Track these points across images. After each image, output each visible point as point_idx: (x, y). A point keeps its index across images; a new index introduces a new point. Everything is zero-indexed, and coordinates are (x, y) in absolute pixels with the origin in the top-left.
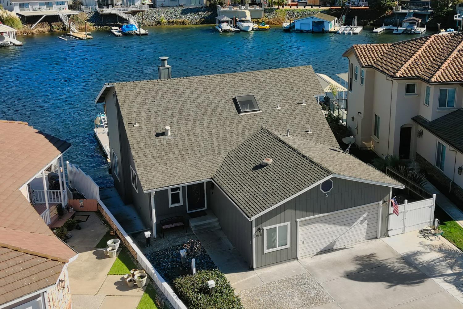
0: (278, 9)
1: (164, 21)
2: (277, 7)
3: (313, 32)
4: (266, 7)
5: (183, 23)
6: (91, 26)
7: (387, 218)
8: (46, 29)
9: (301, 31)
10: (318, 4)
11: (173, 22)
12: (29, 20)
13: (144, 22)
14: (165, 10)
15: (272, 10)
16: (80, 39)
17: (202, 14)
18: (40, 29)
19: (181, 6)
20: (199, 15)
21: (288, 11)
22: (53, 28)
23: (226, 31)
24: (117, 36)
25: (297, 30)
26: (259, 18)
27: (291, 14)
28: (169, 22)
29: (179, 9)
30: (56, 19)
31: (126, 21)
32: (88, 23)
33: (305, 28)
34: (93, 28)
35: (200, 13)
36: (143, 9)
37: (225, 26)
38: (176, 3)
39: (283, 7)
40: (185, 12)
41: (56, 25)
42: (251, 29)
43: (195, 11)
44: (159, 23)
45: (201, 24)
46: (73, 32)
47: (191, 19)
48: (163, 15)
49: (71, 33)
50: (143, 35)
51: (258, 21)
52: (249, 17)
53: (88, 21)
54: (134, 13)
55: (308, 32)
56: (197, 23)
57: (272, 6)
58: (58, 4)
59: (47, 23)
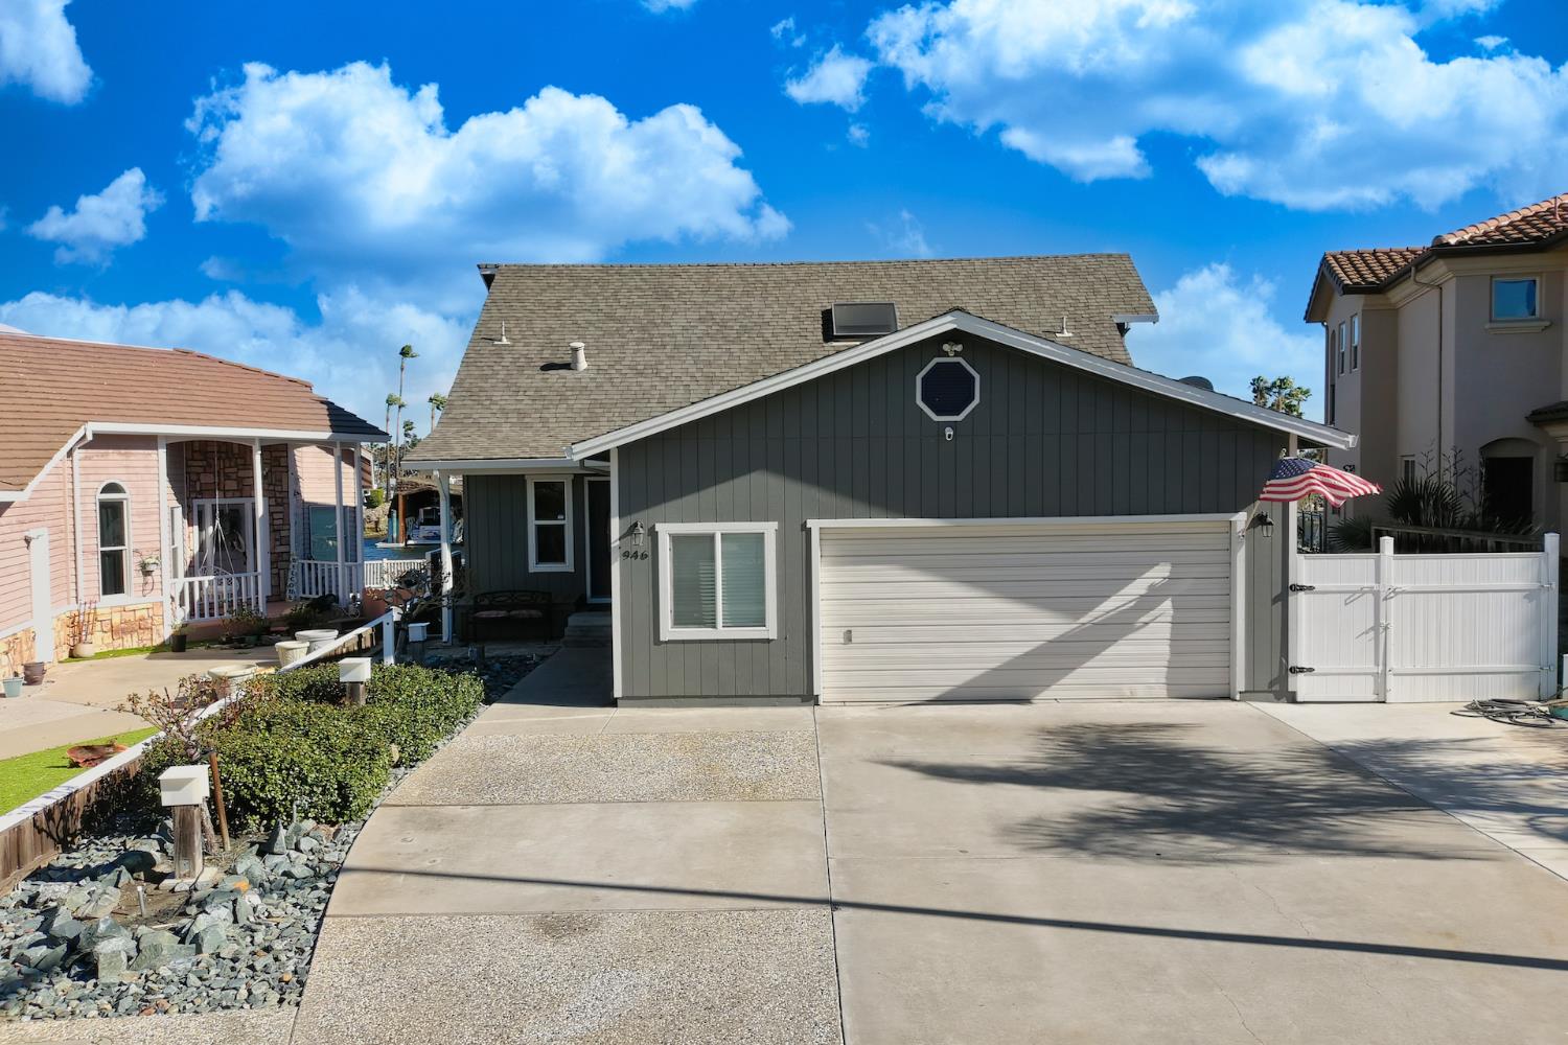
7: (1279, 604)
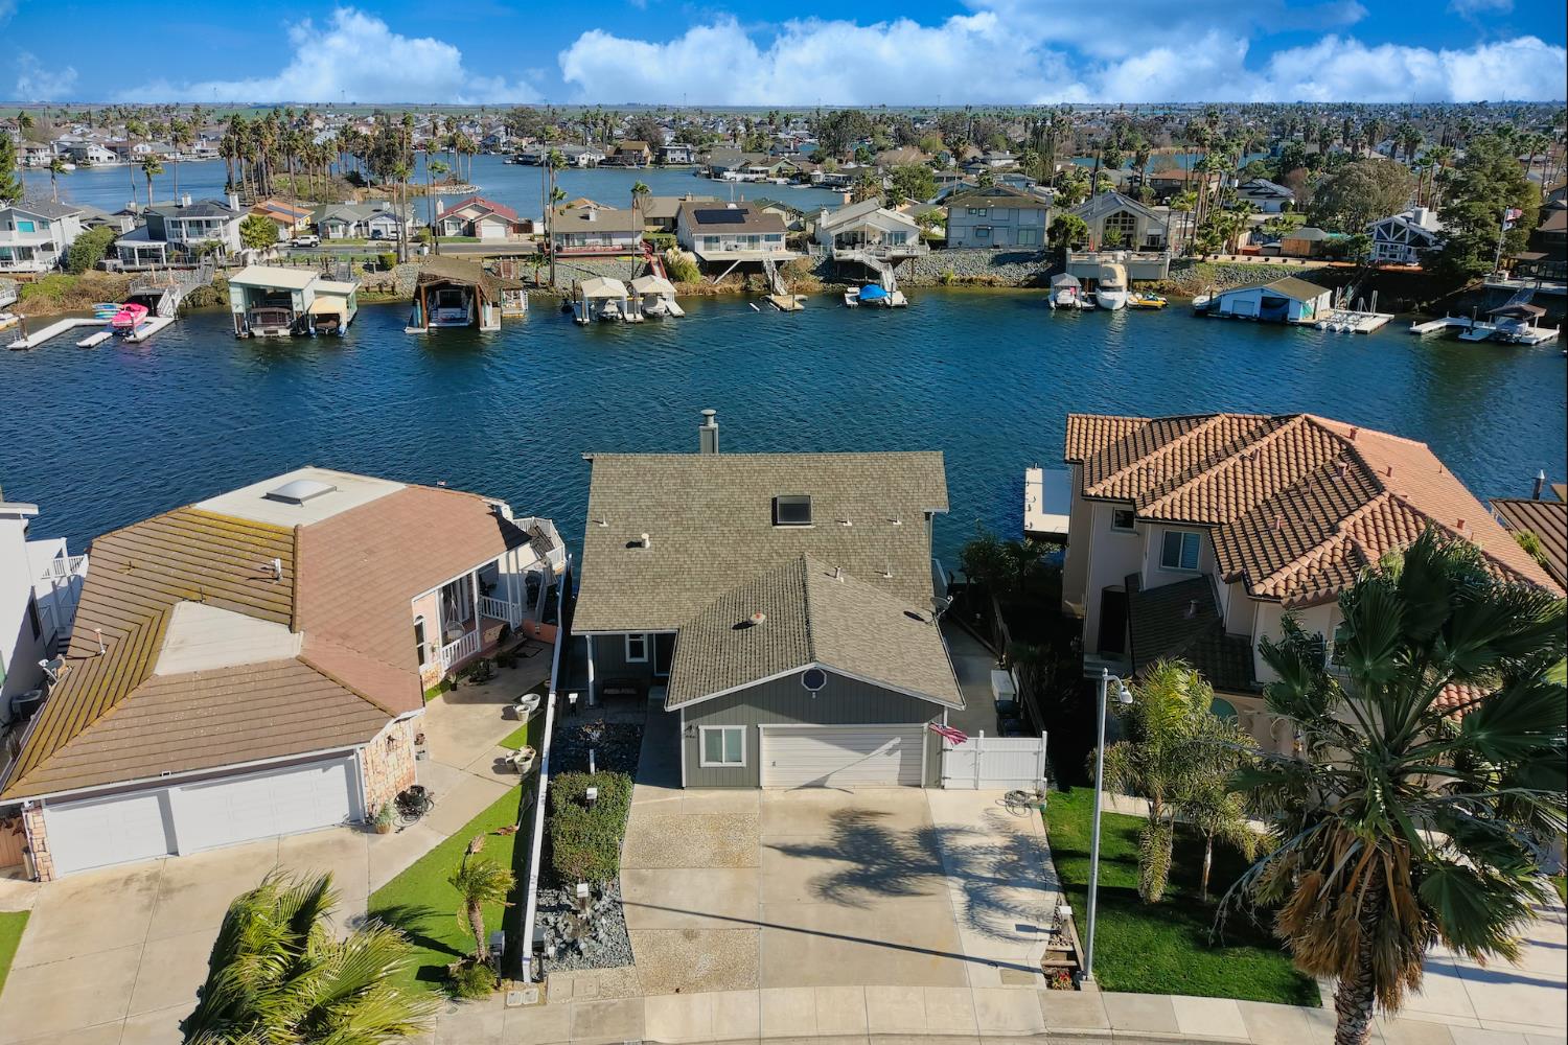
0: (1202, 261)
1: (953, 277)
2: (1200, 257)
3: (1260, 321)
4: (1175, 256)
5: (990, 283)
6: (815, 284)
7: (939, 755)
8: (737, 287)
9: (1234, 318)
10: (1307, 253)
11: (970, 281)
12: (712, 268)
13: (915, 277)
14: (960, 256)
15: (1186, 264)
16: (782, 309)
17: (1033, 267)
18: (727, 285)
19: (997, 247)
20: (1026, 268)
21: (1224, 267)
22: (750, 283)
23: (1065, 308)
24: (849, 307)
25: (1224, 313)
26: (1155, 281)
27: (1229, 273)
28: (962, 281)
29: (988, 256)
30: (757, 267)
31: (876, 275)
32: (813, 277)
33: (1242, 311)
34: (819, 287)
35: (1029, 264)
36: (915, 253)
37: (1066, 297)
38: (988, 242)
39: (1216, 258)
40: (999, 261)
41: (755, 279)
42: (1119, 305)
43: (1020, 259)
44: (943, 281)
45: (1026, 287)
46: (777, 294)
47: (1010, 277)
48: (953, 266)
49: (773, 297)
50: (897, 307)
51: (1150, 287)
52: (1121, 280)
53: (812, 272)
54: (896, 262)
55: (1248, 319)
56: (1018, 285)
57: (1190, 254)
58: (768, 239)
59: (741, 275)
